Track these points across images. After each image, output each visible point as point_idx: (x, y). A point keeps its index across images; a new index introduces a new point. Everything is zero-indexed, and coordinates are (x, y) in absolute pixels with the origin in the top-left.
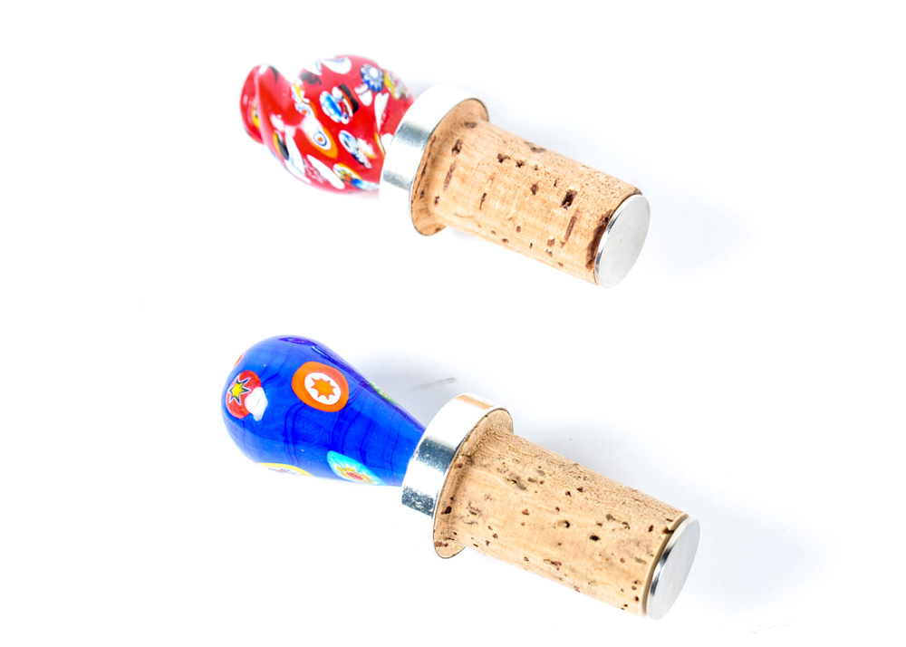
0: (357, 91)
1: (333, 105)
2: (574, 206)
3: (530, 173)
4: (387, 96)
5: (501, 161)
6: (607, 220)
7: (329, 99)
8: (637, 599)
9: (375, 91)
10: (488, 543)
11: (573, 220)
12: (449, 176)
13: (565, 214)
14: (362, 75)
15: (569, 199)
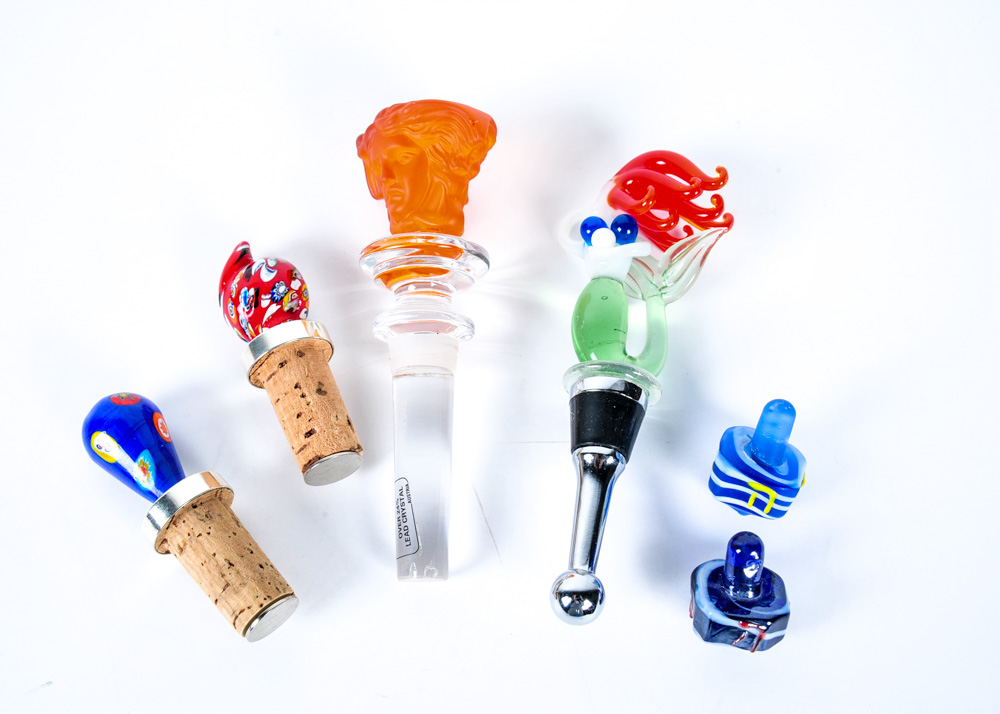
0: (263, 297)
1: (245, 298)
2: (308, 440)
3: (304, 404)
4: (279, 307)
5: (296, 387)
6: (320, 458)
7: (245, 293)
8: (261, 605)
9: (273, 301)
10: (200, 535)
11: (305, 446)
12: (271, 376)
13: (303, 441)
14: (274, 287)
15: (309, 434)
